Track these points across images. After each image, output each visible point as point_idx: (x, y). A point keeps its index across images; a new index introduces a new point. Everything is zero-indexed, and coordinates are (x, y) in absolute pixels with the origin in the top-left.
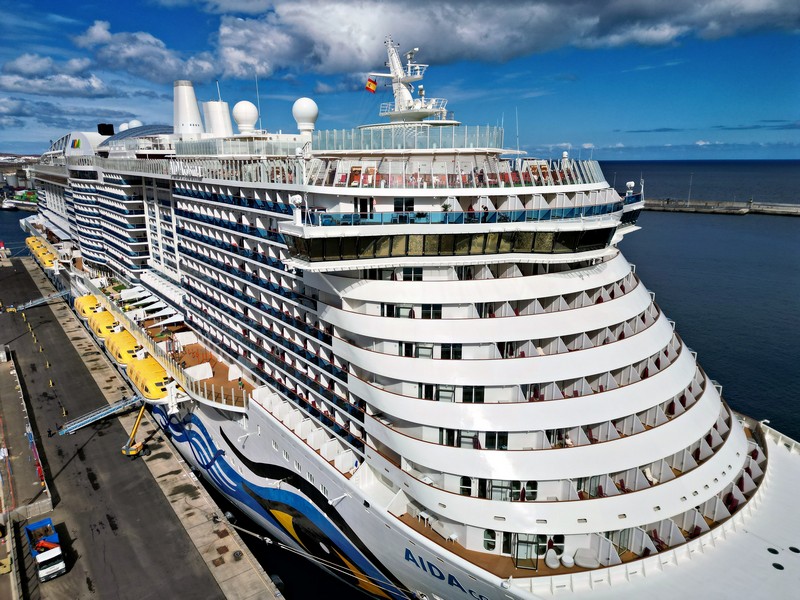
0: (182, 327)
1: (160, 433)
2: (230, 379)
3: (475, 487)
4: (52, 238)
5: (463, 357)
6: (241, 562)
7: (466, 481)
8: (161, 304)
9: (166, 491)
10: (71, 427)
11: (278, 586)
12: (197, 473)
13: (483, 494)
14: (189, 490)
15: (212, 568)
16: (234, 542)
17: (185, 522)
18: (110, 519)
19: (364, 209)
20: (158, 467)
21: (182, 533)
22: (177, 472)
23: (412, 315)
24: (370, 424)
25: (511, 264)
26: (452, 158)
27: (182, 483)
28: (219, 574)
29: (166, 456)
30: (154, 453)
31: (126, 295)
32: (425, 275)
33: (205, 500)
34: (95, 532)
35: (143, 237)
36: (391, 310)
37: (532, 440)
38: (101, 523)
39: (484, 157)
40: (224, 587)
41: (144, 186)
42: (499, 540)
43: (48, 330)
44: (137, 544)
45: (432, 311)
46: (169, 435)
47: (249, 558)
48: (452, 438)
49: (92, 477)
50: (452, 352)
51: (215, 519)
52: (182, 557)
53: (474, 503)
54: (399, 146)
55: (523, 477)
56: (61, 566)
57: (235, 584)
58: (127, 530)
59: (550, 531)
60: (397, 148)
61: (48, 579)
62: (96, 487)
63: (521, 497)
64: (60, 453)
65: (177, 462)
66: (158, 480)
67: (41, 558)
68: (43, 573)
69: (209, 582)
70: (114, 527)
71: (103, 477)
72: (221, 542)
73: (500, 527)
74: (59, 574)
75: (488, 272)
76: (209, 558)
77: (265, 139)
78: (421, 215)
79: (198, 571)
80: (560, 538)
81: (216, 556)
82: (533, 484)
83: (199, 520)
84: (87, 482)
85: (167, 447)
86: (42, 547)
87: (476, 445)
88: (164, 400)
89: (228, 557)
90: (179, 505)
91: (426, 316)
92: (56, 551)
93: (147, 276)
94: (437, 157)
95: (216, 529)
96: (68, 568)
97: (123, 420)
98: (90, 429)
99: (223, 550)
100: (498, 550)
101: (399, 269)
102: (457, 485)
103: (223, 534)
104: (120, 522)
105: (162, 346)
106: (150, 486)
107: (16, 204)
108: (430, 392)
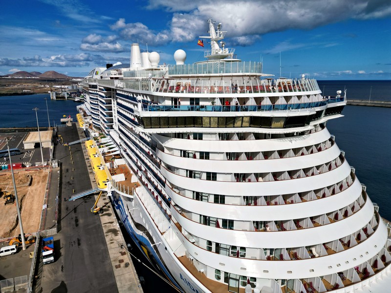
0: (119, 156)
1: (110, 204)
2: (132, 182)
3: (214, 247)
4: (85, 115)
5: (218, 179)
6: (128, 268)
7: (210, 243)
8: (114, 146)
9: (105, 230)
10: (74, 198)
11: (141, 282)
12: (120, 224)
13: (217, 252)
14: (114, 232)
15: (114, 269)
16: (127, 258)
17: (109, 246)
18: (79, 240)
19: (176, 103)
20: (104, 219)
21: (106, 251)
22: (112, 223)
23: (195, 157)
25: (250, 133)
26: (231, 78)
27: (112, 228)
28: (117, 272)
29: (109, 215)
30: (104, 213)
31: (103, 141)
32: (204, 137)
33: (120, 237)
34: (71, 246)
35: (111, 115)
36: (185, 154)
37: (248, 226)
38: (74, 242)
39: (248, 77)
40: (117, 279)
41: (112, 92)
42: (222, 276)
43: (78, 155)
44: (86, 253)
45: (205, 155)
46: (113, 206)
47: (132, 267)
48: (206, 221)
49: (77, 221)
50: (212, 176)
51: (122, 246)
52: (103, 262)
53: (213, 255)
54: (205, 72)
56: (52, 258)
57: (122, 278)
58: (84, 246)
59: (249, 275)
60: (204, 73)
61: (46, 263)
62: (77, 225)
63: (237, 255)
64: (67, 209)
65: (113, 217)
66: (103, 225)
67: (44, 254)
68: (45, 260)
69: (111, 275)
70: (79, 244)
71: (81, 221)
72: (121, 257)
73: (223, 269)
74: (51, 262)
75: (236, 137)
76: (114, 264)
77: (159, 70)
78: (202, 107)
79: (108, 269)
80: (254, 279)
81: (118, 263)
82: (243, 249)
83: (115, 245)
84: (74, 222)
85: (111, 211)
86: (46, 249)
87: (218, 226)
88: (105, 190)
89: (122, 265)
90: (109, 238)
91: (201, 157)
92: (51, 252)
93: (112, 133)
94: (223, 78)
95: (121, 251)
96: (56, 260)
97: (96, 197)
98: (82, 199)
99: (121, 261)
100: (222, 281)
101: (190, 133)
102: (205, 245)
103: (123, 254)
104: (82, 242)
105: (108, 165)
106: (99, 227)
107: (80, 99)
108: (198, 196)
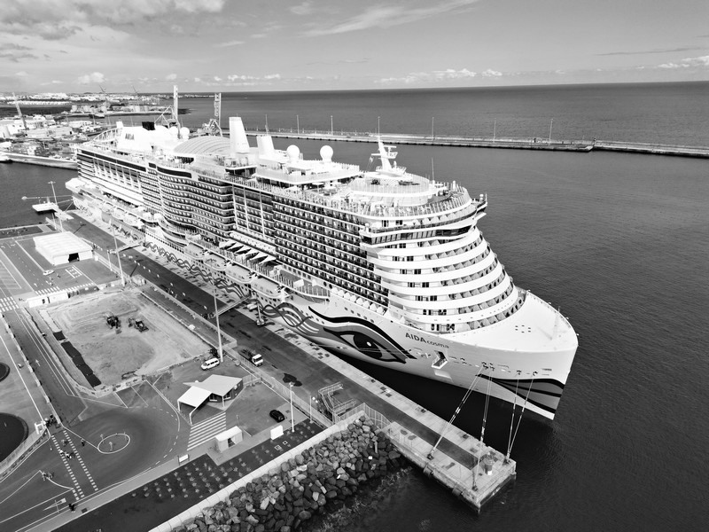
3: (427, 312)
5: (422, 273)
6: (330, 357)
9: (282, 336)
13: (430, 314)
14: (292, 336)
15: (319, 359)
16: (322, 351)
17: (299, 346)
18: (266, 347)
19: (385, 224)
20: (272, 328)
21: (300, 350)
22: (282, 329)
23: (403, 260)
24: (390, 297)
25: (436, 240)
27: (287, 333)
32: (407, 246)
33: (302, 339)
36: (396, 259)
37: (444, 298)
38: (263, 349)
40: (327, 364)
42: (436, 327)
45: (410, 259)
48: (419, 298)
49: (245, 334)
50: (418, 272)
51: (311, 345)
52: (305, 357)
53: (427, 316)
55: (442, 309)
57: (331, 363)
58: (276, 350)
59: (451, 323)
62: (249, 337)
63: (442, 314)
65: (279, 325)
66: (276, 333)
67: (255, 357)
69: (321, 363)
70: (270, 350)
72: (318, 352)
73: (436, 323)
74: (262, 364)
75: (428, 244)
76: (316, 356)
79: (314, 360)
80: (453, 325)
81: (319, 356)
82: (445, 311)
83: (304, 345)
87: (427, 300)
88: (279, 297)
89: (323, 356)
90: (292, 341)
91: (408, 260)
95: (313, 348)
97: (238, 310)
100: (435, 330)
101: (398, 244)
102: (422, 312)
103: (317, 349)
104: (270, 346)
106: (273, 335)
108: (411, 285)
